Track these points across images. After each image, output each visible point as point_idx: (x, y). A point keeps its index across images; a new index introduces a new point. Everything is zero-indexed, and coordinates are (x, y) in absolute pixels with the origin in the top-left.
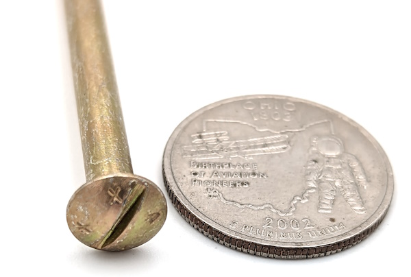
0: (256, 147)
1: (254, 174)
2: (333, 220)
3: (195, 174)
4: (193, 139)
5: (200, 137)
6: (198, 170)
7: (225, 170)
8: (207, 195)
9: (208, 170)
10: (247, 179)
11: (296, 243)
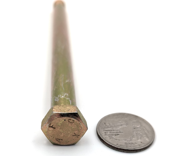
0: (119, 126)
1: (120, 132)
2: (141, 142)
3: (105, 133)
4: (103, 125)
5: (105, 124)
6: (106, 132)
7: (113, 131)
8: (109, 138)
9: (109, 132)
10: (118, 133)
11: (134, 149)
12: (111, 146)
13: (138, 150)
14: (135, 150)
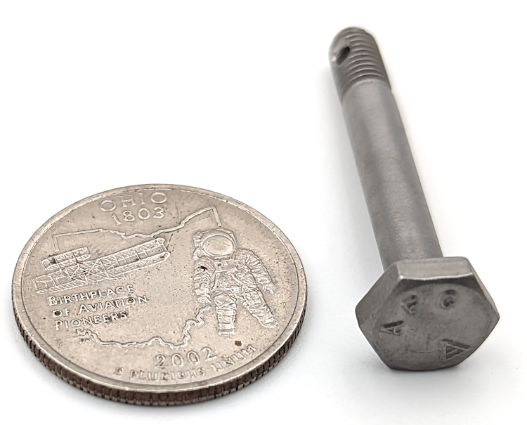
0: (126, 261)
1: (131, 299)
2: (238, 344)
3: (57, 314)
5: (54, 261)
7: (94, 300)
8: (77, 339)
9: (73, 305)
10: (124, 308)
11: (200, 383)
12: (88, 382)
13: (223, 385)
14: (208, 389)
